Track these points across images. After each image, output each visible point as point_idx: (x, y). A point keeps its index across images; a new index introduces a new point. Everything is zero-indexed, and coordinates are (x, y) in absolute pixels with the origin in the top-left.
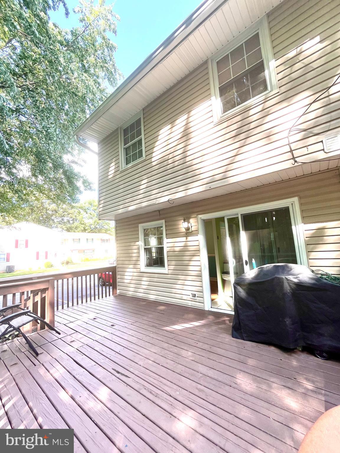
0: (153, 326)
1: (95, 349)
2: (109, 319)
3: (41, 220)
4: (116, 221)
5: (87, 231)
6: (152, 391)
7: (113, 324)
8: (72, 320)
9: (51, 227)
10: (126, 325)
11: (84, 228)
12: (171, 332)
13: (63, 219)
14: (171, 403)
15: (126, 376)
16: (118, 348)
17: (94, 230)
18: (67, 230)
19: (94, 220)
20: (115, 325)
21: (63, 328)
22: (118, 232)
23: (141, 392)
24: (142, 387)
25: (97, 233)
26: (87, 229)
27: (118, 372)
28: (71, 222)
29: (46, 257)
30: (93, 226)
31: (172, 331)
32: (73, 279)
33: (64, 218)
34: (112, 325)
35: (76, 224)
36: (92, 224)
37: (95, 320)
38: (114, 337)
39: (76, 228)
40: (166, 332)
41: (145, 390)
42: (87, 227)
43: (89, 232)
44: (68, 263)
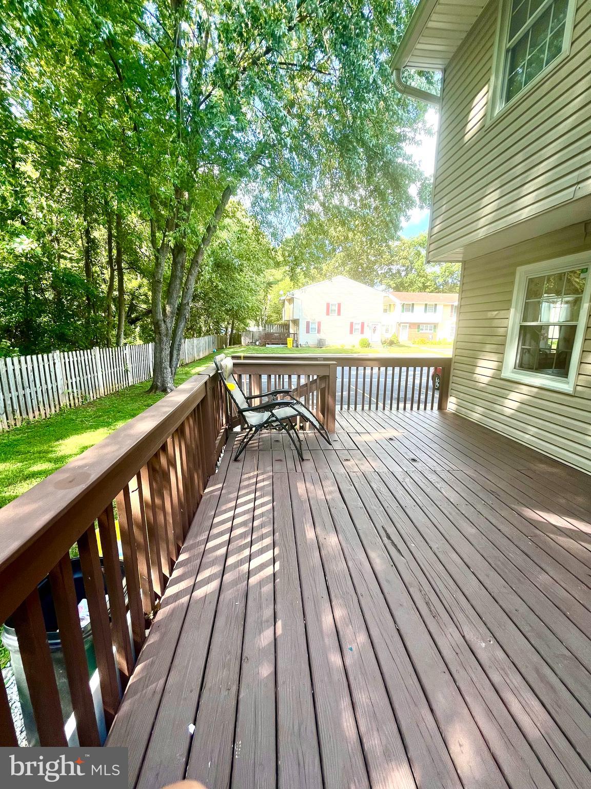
0: (492, 492)
1: (372, 485)
2: (413, 448)
3: (360, 272)
4: (464, 263)
5: (428, 290)
6: (431, 604)
7: (416, 458)
8: (360, 429)
9: (372, 284)
10: (438, 469)
11: (423, 283)
12: (531, 522)
13: (390, 269)
14: (458, 651)
15: (399, 551)
16: (407, 501)
17: (442, 287)
18: (394, 288)
19: (444, 268)
20: (418, 460)
21: (344, 436)
22: (466, 287)
23: (411, 590)
24: (416, 583)
25: (446, 292)
26: (430, 286)
27: (389, 537)
28: (403, 274)
29: (362, 332)
30: (440, 280)
31: (534, 521)
32: (379, 369)
33: (392, 267)
34: (414, 460)
35: (412, 276)
36: (439, 276)
37: (390, 441)
38: (408, 480)
39: (412, 283)
40: (517, 515)
41: (418, 593)
42: (429, 282)
43: (432, 292)
44: (391, 343)
